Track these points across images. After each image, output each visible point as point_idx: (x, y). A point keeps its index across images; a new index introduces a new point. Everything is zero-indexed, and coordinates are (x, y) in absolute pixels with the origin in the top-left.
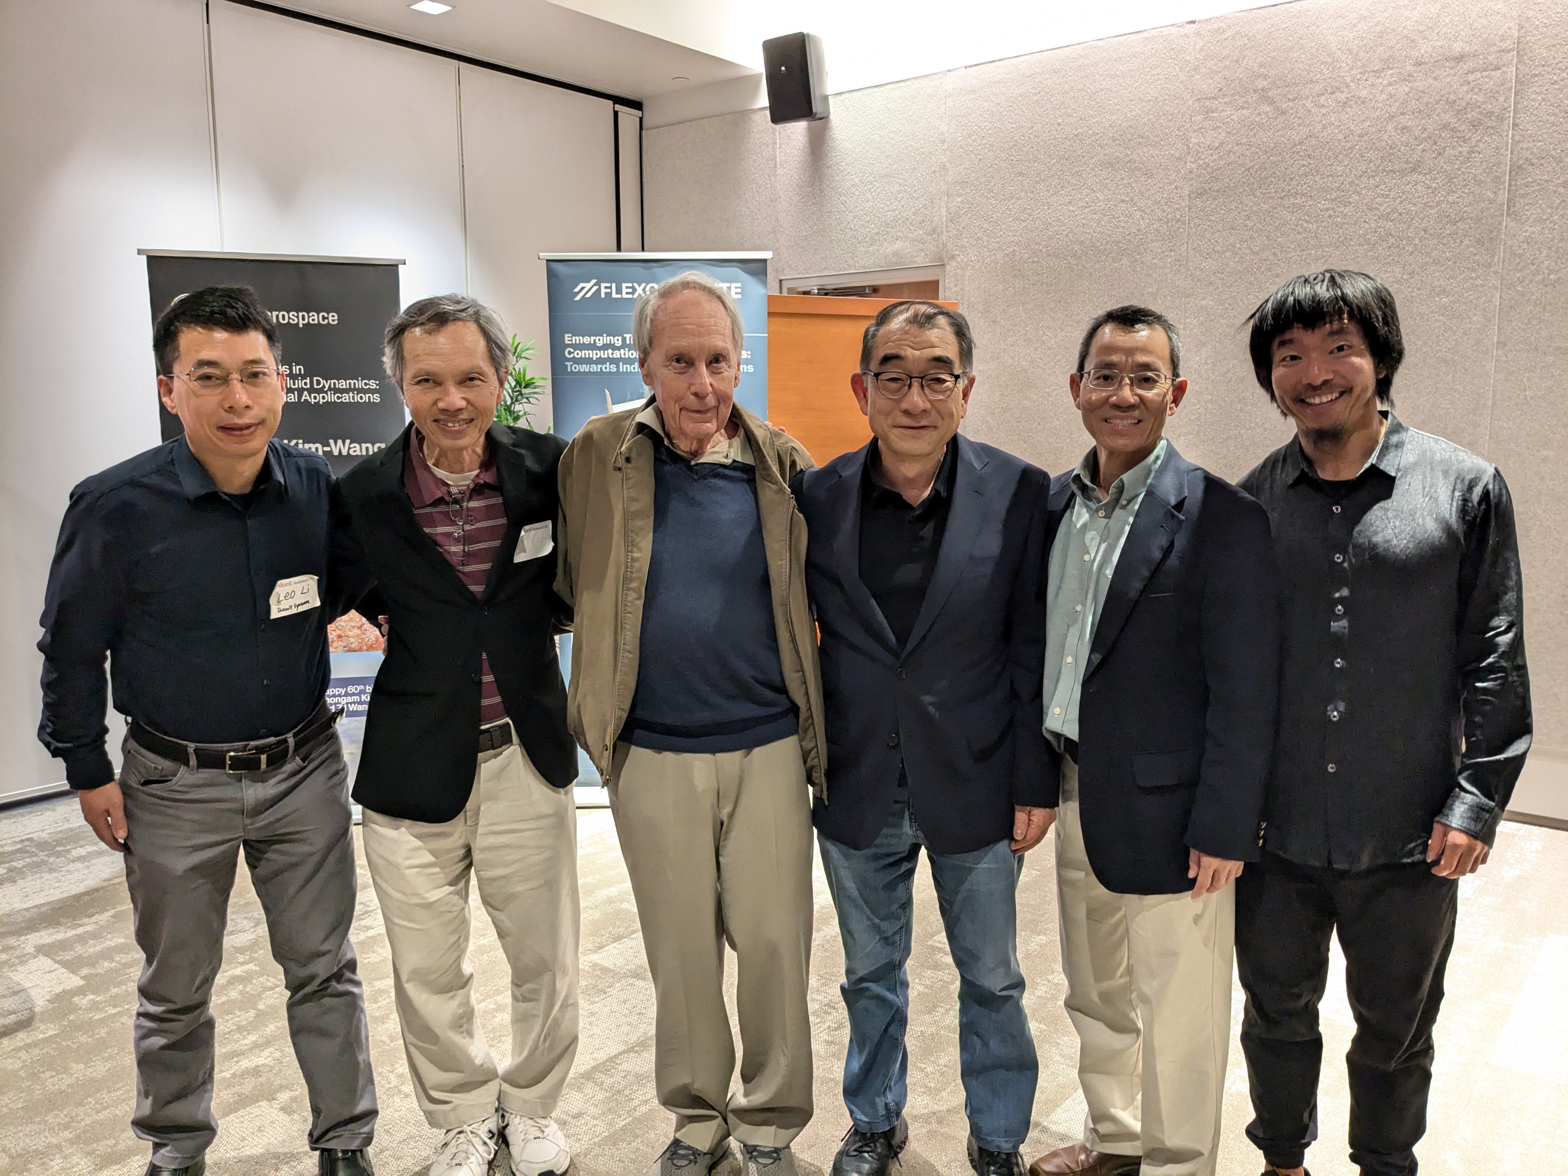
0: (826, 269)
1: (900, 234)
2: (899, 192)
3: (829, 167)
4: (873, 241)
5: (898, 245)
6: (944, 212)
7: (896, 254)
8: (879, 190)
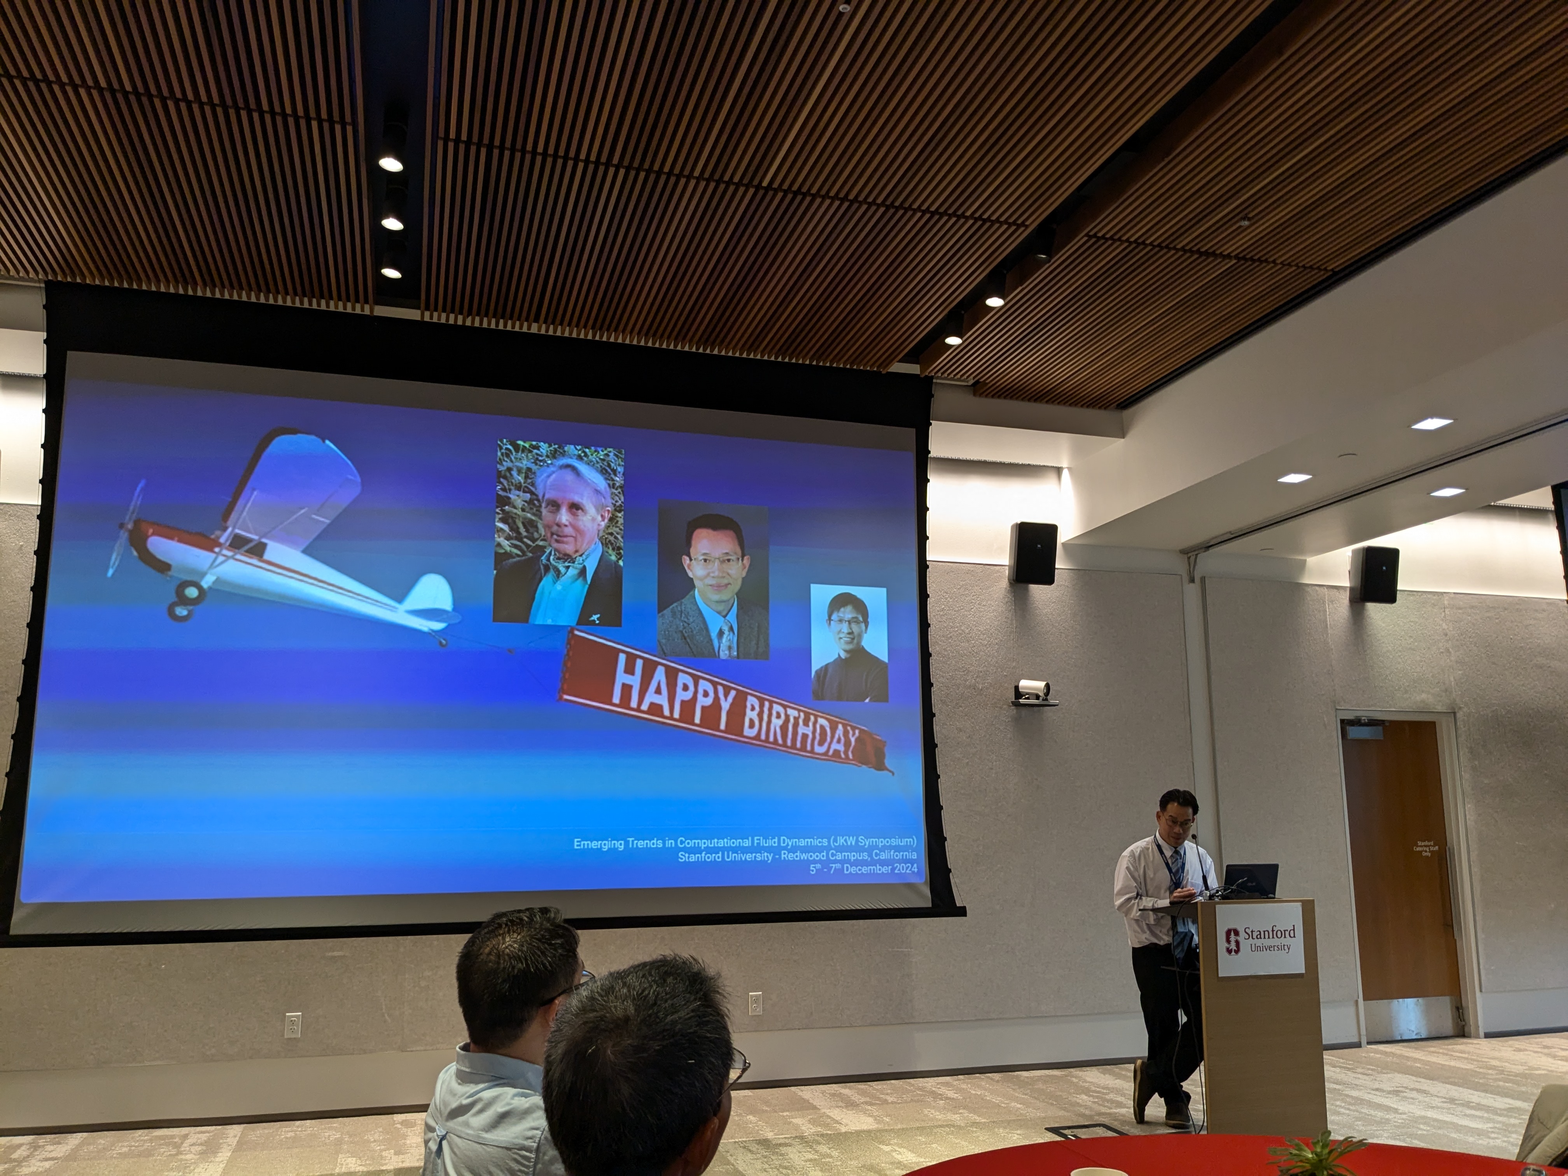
0: (1372, 705)
1: (1424, 689)
2: (1421, 661)
3: (1368, 636)
4: (1406, 692)
5: (1424, 696)
6: (1452, 679)
7: (1423, 701)
8: (1406, 658)
